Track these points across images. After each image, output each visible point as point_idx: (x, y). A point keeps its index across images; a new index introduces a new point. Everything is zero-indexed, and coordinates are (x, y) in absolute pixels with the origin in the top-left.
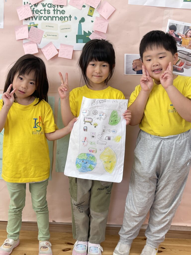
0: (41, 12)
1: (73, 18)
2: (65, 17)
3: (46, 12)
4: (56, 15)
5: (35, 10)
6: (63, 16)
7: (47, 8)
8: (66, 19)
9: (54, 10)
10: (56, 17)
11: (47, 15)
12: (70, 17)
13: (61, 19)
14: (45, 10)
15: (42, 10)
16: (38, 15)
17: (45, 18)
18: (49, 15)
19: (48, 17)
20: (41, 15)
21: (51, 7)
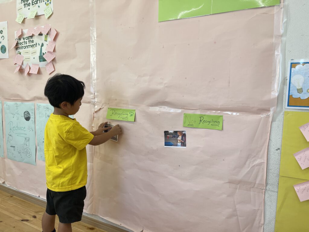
0: (23, 43)
1: (38, 45)
2: (34, 45)
3: (25, 43)
4: (29, 44)
5: (19, 43)
6: (33, 44)
7: (25, 40)
8: (35, 45)
9: (29, 41)
10: (29, 46)
11: (25, 45)
12: (36, 44)
13: (32, 46)
14: (24, 42)
15: (23, 42)
16: (21, 46)
17: (24, 47)
18: (26, 45)
19: (26, 46)
20: (22, 46)
21: (27, 39)
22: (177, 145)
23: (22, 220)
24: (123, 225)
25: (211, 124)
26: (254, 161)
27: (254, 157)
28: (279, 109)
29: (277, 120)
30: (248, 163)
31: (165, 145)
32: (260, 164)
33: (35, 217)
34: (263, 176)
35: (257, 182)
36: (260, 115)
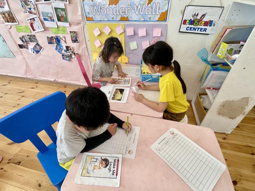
22: (54, 43)
23: (4, 85)
24: (48, 79)
25: (62, 31)
26: (82, 46)
27: (82, 45)
28: (84, 23)
29: (85, 28)
30: (80, 47)
31: (48, 44)
32: (85, 47)
33: (9, 83)
34: (87, 53)
35: (86, 55)
36: (79, 26)
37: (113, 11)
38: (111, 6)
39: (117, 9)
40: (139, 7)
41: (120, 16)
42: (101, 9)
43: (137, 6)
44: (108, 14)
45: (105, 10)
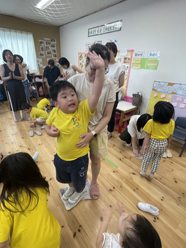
37: (169, 88)
38: (168, 86)
39: (171, 88)
40: (185, 89)
41: (172, 91)
42: (162, 86)
43: (184, 88)
44: (166, 89)
45: (165, 87)
